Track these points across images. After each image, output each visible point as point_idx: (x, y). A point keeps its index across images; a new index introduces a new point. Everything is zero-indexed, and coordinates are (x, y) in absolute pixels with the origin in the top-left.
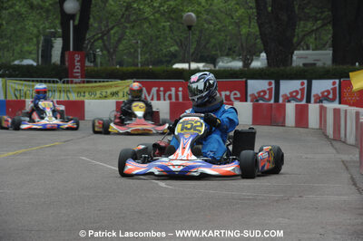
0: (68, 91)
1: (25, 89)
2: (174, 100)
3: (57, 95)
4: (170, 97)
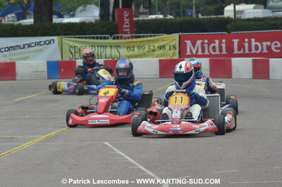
0: (118, 46)
1: (79, 45)
2: (218, 52)
3: (108, 50)
4: (214, 49)
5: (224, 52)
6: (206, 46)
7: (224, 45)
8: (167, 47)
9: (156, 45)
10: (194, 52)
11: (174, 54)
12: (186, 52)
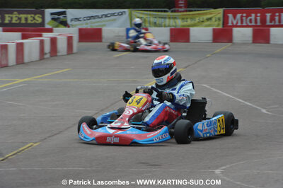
0: (175, 18)
2: (253, 24)
3: (167, 20)
4: (251, 21)
5: (259, 24)
6: (244, 18)
7: (259, 18)
8: (214, 19)
9: (205, 17)
10: (235, 23)
11: (218, 25)
12: (228, 23)
